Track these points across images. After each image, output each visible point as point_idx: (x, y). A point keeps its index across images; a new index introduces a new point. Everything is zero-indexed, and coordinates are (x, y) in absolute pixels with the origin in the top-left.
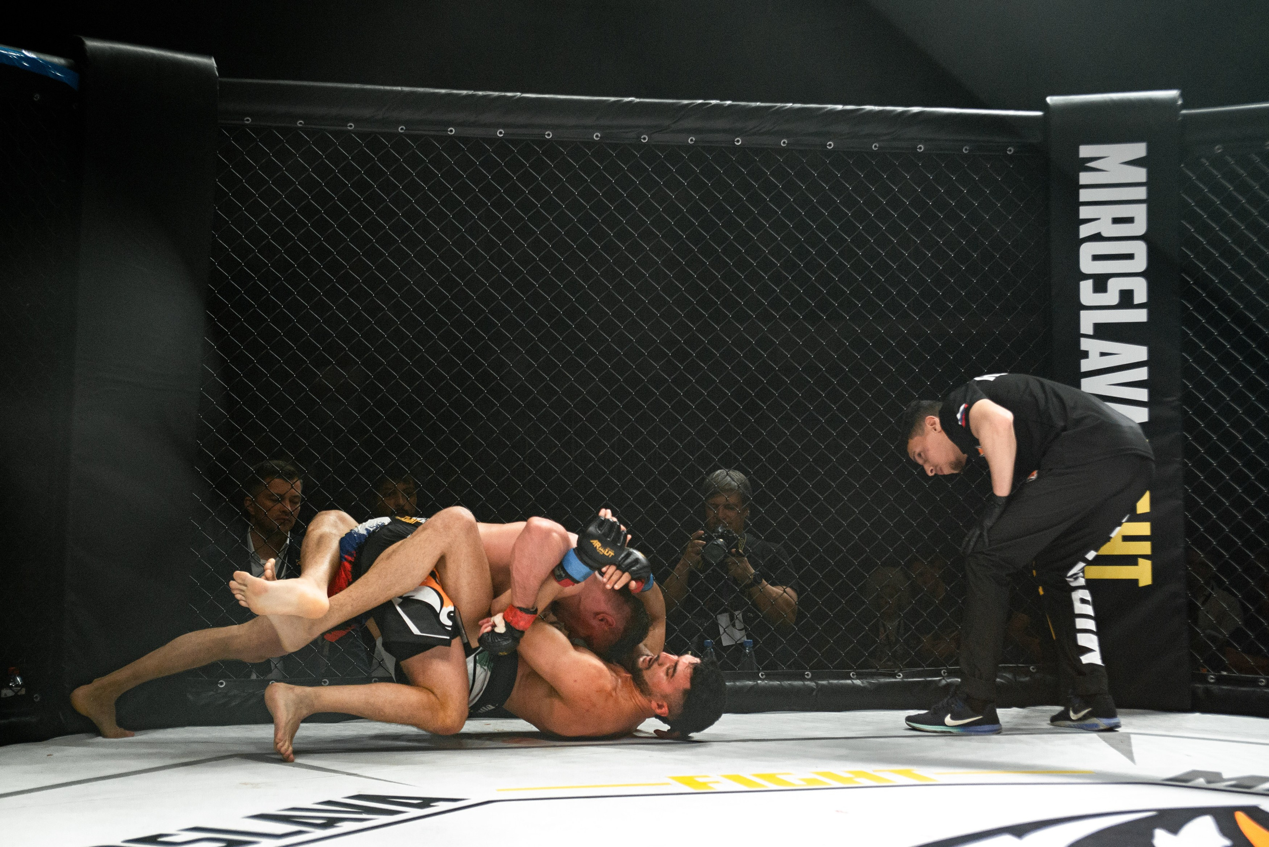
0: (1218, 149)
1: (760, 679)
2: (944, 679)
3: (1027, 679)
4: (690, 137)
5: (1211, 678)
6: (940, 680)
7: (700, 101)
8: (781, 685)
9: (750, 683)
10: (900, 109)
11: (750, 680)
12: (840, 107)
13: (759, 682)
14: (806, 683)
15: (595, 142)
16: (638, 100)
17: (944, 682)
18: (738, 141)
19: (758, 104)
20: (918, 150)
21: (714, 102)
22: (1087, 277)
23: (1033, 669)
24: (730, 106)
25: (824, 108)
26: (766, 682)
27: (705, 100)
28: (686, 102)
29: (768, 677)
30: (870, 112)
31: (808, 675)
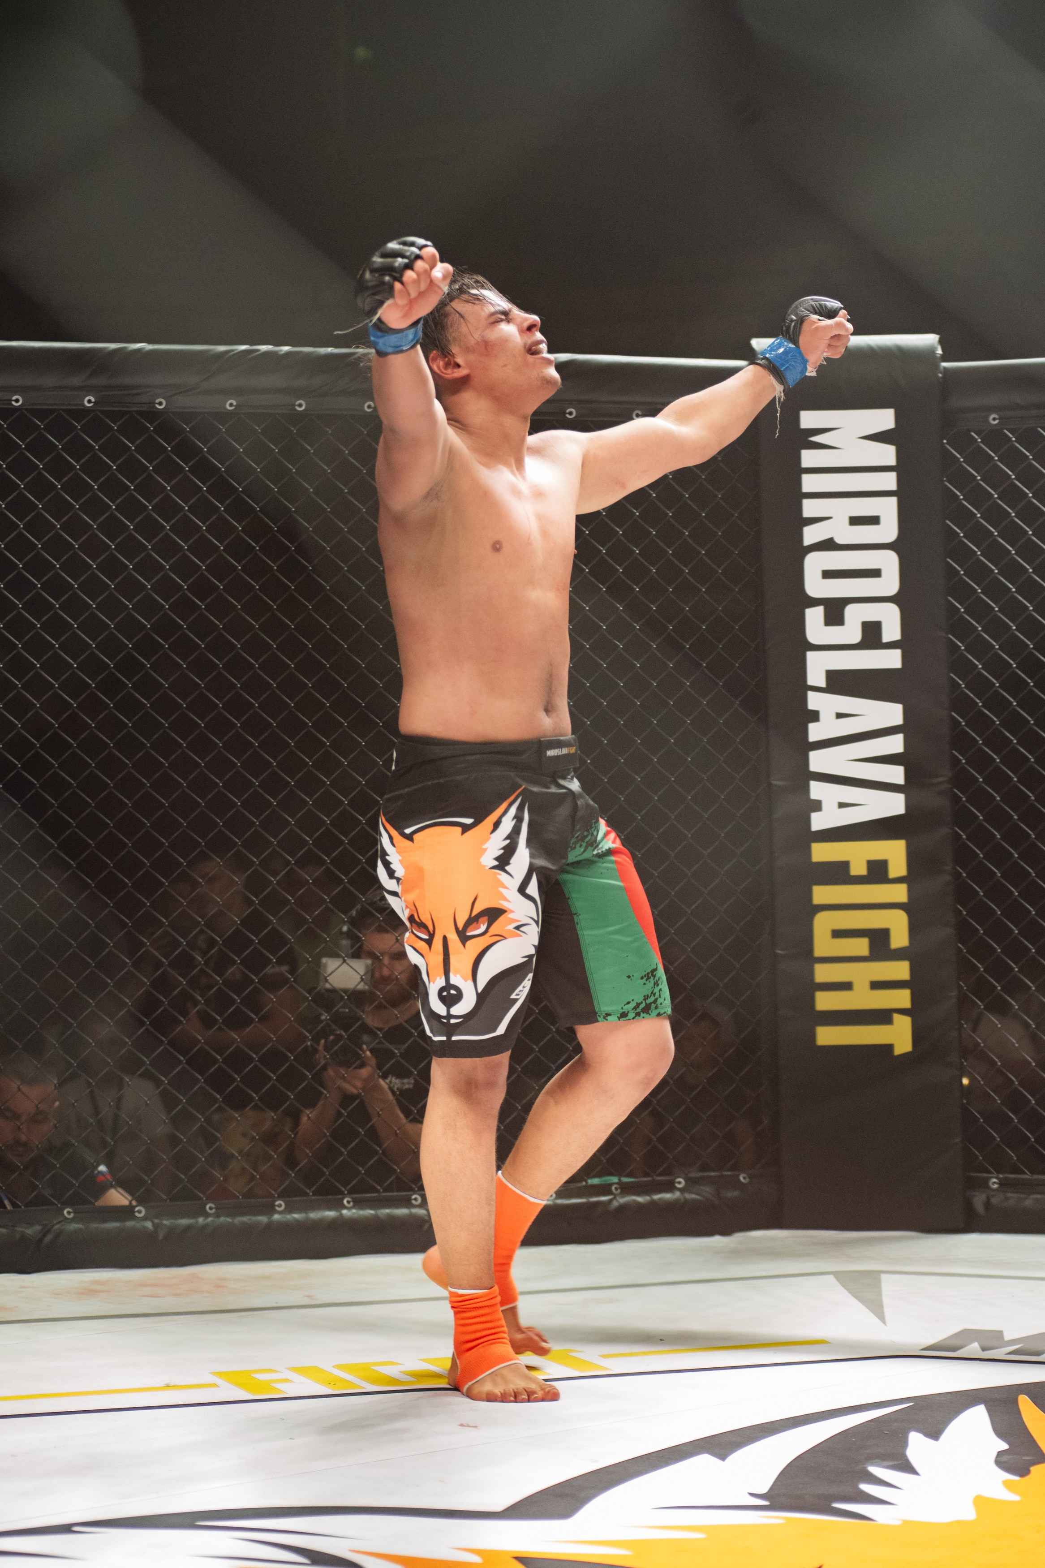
0: (993, 420)
1: (346, 1208)
2: (615, 1198)
3: (736, 1193)
4: (229, 400)
5: (994, 1183)
6: (611, 1201)
7: (244, 347)
8: (376, 1217)
9: (331, 1214)
11: (330, 1209)
13: (345, 1212)
14: (414, 1211)
15: (87, 411)
16: (151, 347)
17: (615, 1204)
18: (300, 405)
19: (330, 350)
20: (568, 416)
21: (264, 348)
22: (815, 602)
23: (744, 1178)
24: (288, 354)
26: (354, 1211)
27: (251, 345)
28: (222, 348)
29: (358, 1203)
31: (416, 1199)
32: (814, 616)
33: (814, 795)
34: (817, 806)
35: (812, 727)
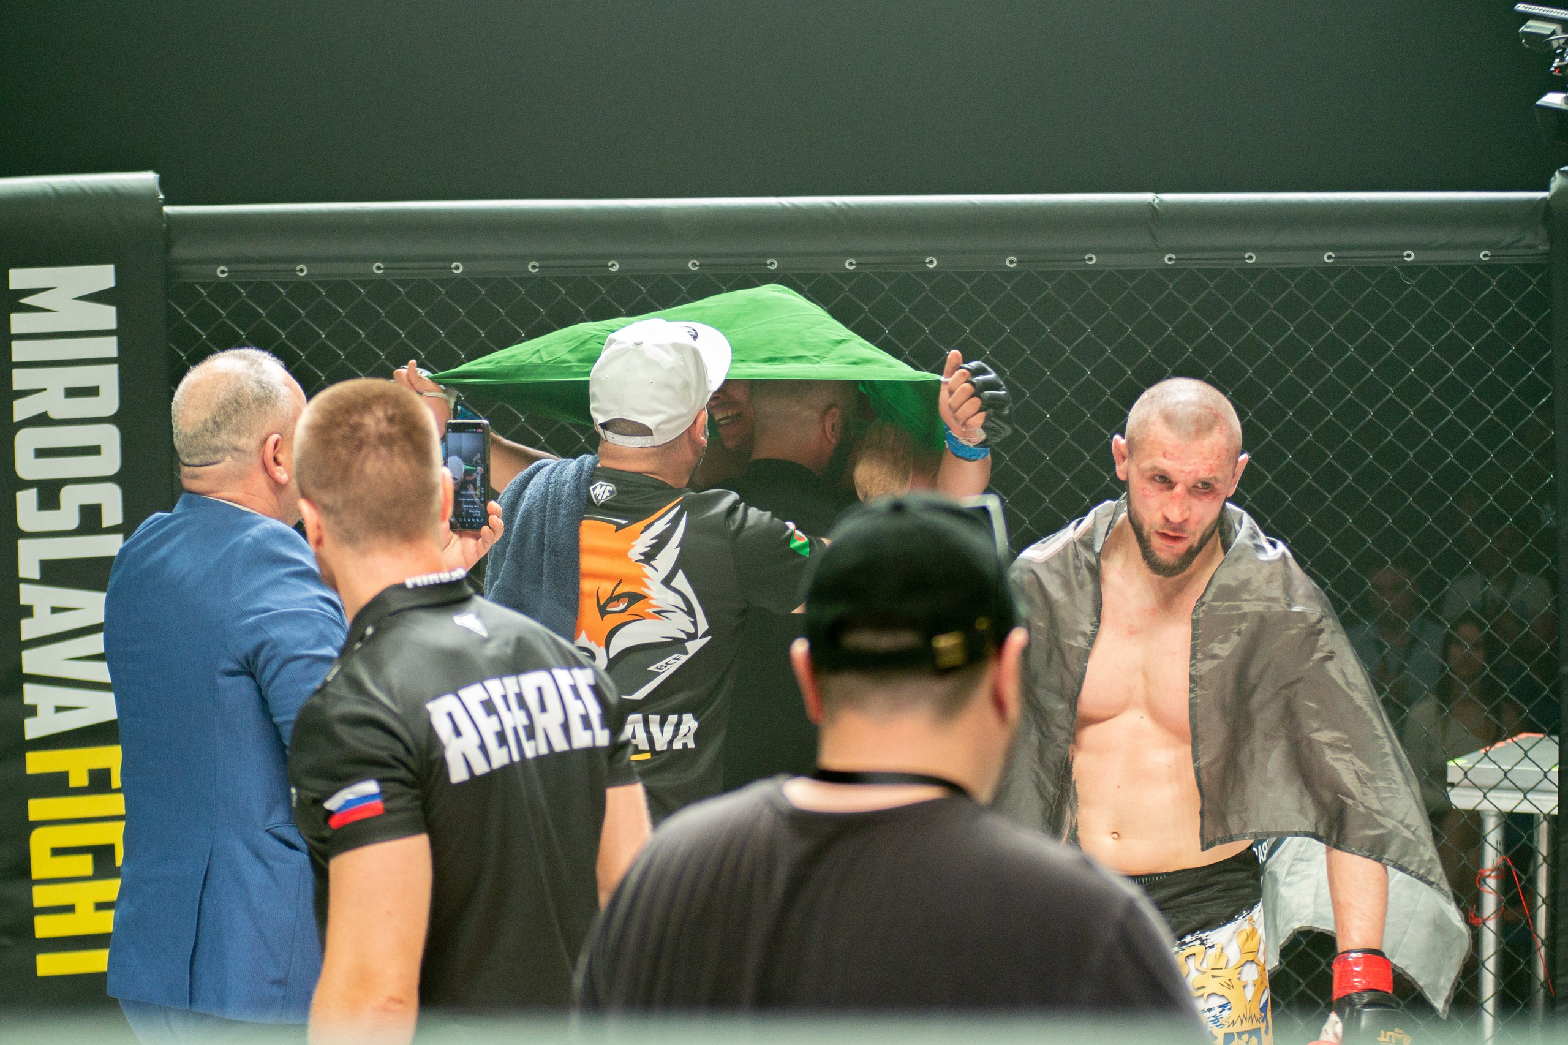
32: (26, 501)
33: (28, 700)
34: (32, 711)
35: (25, 623)
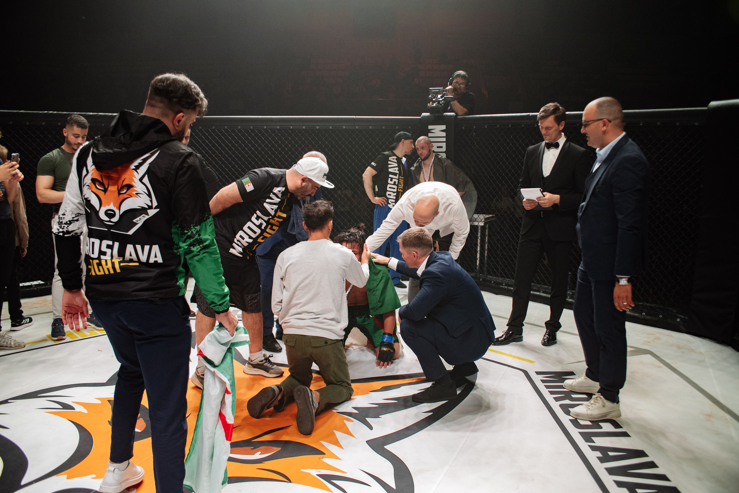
4: (43, 123)
7: (46, 112)
10: (110, 114)
12: (91, 114)
16: (24, 112)
21: (51, 112)
24: (56, 113)
25: (87, 114)
27: (48, 111)
28: (41, 112)
30: (101, 115)
